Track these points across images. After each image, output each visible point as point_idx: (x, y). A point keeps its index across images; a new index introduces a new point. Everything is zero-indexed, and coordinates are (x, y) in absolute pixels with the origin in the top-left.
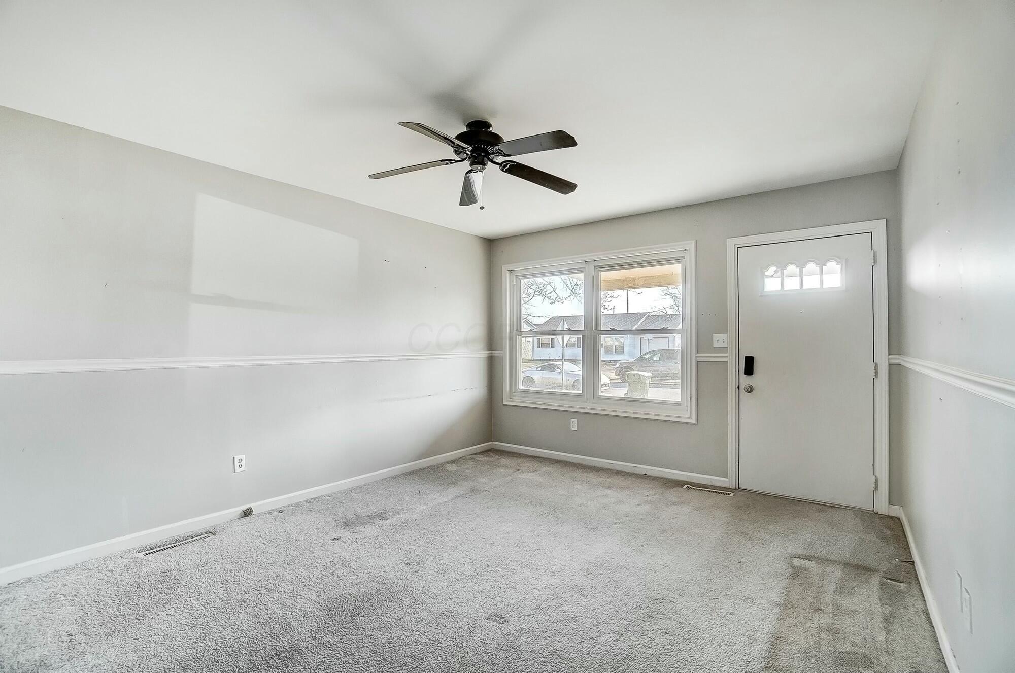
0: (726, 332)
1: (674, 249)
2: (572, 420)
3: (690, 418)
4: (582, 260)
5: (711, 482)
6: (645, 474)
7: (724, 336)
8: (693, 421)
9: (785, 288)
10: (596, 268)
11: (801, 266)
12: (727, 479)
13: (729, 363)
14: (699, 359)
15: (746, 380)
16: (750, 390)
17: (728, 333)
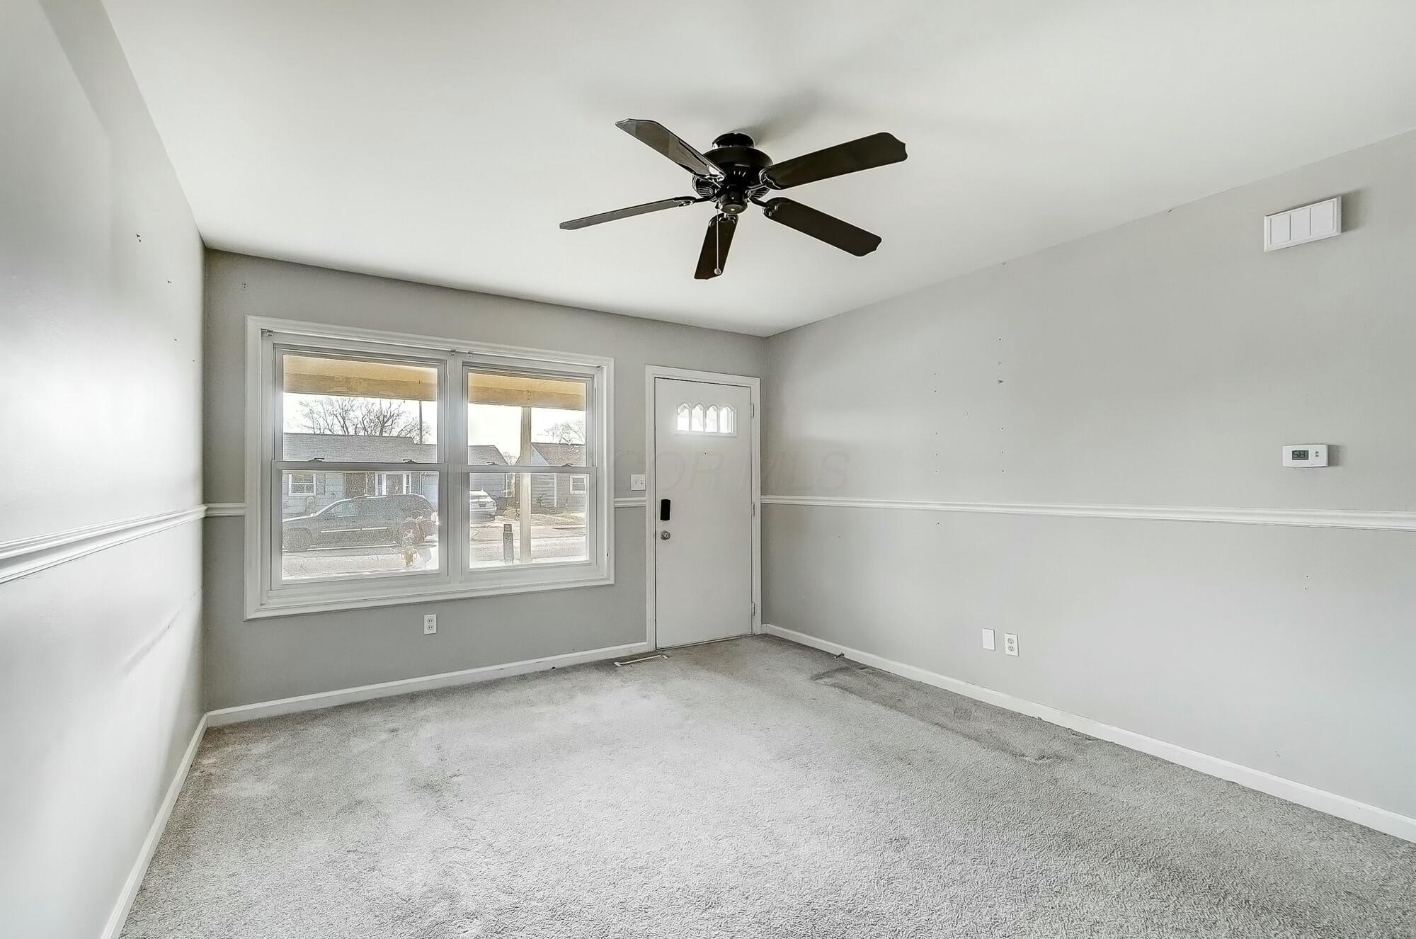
0: (643, 472)
1: (583, 362)
2: (427, 617)
3: (608, 579)
4: (449, 347)
5: (631, 652)
6: (554, 668)
7: (642, 477)
8: (611, 582)
9: (692, 430)
10: (465, 364)
11: (706, 409)
12: (645, 643)
13: (647, 508)
14: (617, 505)
15: (662, 526)
16: (665, 536)
17: (646, 473)
